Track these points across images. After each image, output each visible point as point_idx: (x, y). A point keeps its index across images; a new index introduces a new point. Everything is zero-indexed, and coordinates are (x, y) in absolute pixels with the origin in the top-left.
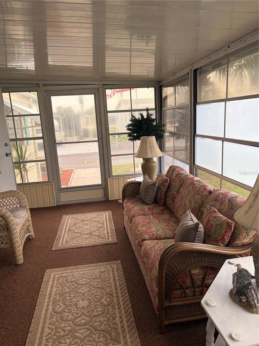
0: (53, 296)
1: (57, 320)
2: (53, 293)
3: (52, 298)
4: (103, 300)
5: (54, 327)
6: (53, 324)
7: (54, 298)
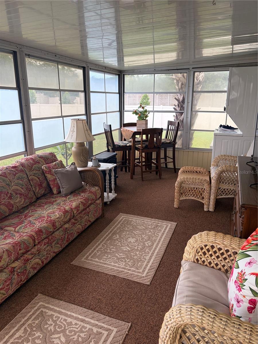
0: (151, 253)
1: (153, 237)
2: (150, 254)
3: (152, 251)
4: (118, 237)
5: (155, 234)
6: (155, 236)
7: (150, 250)
